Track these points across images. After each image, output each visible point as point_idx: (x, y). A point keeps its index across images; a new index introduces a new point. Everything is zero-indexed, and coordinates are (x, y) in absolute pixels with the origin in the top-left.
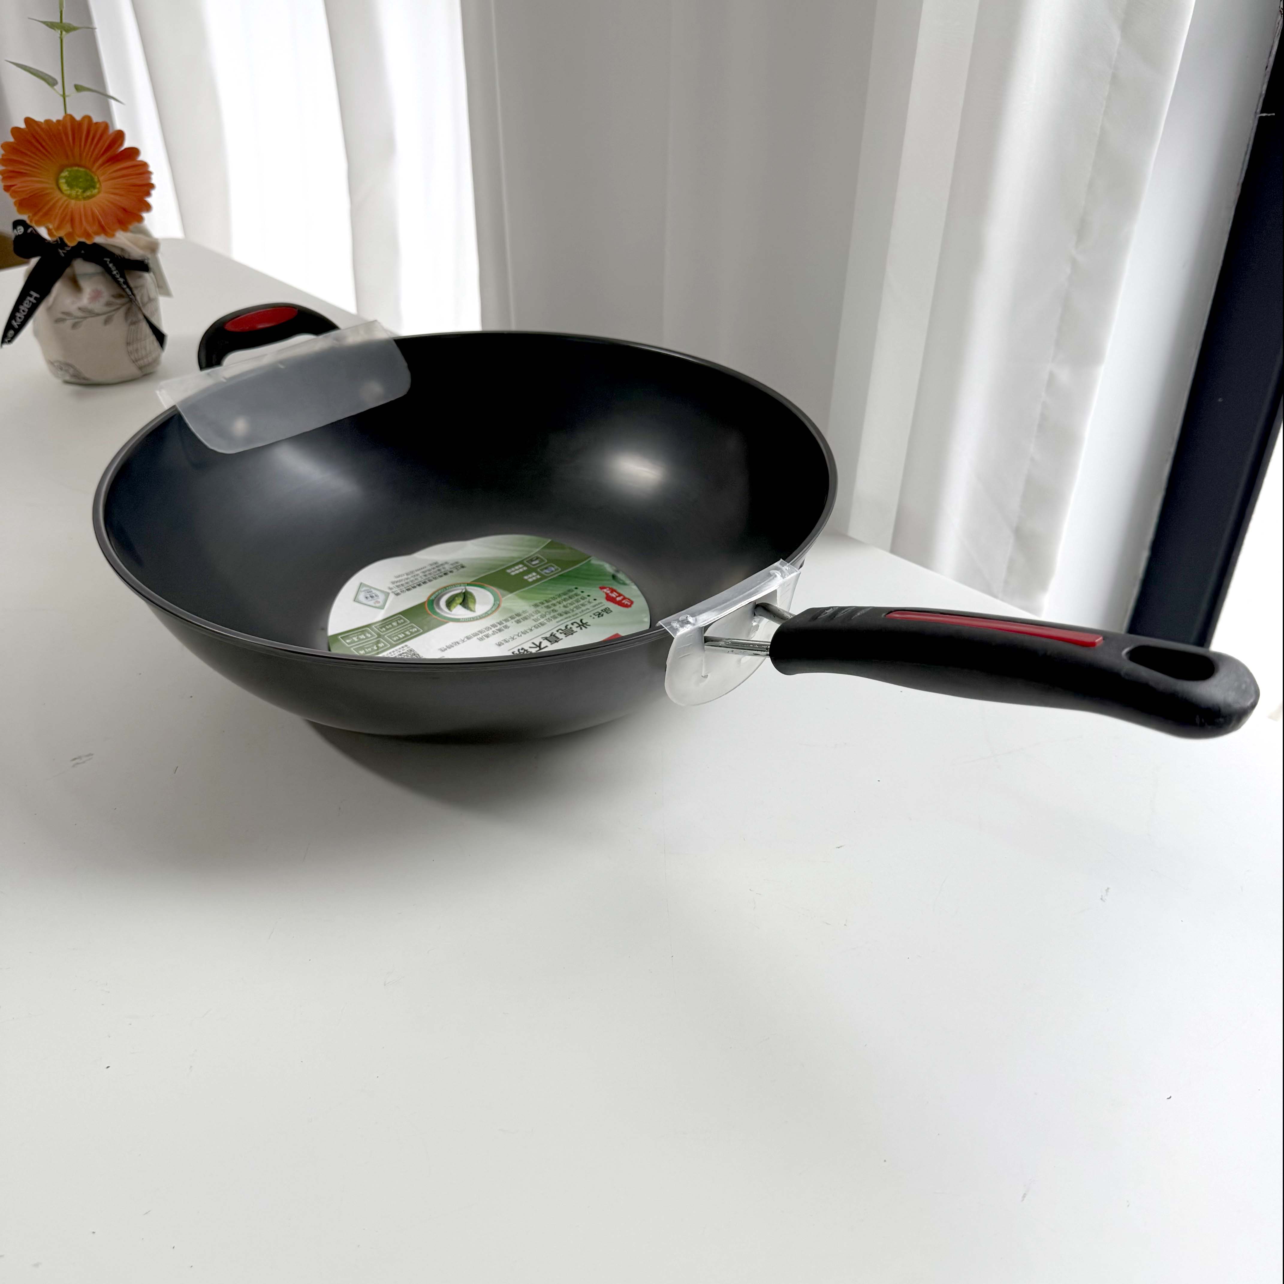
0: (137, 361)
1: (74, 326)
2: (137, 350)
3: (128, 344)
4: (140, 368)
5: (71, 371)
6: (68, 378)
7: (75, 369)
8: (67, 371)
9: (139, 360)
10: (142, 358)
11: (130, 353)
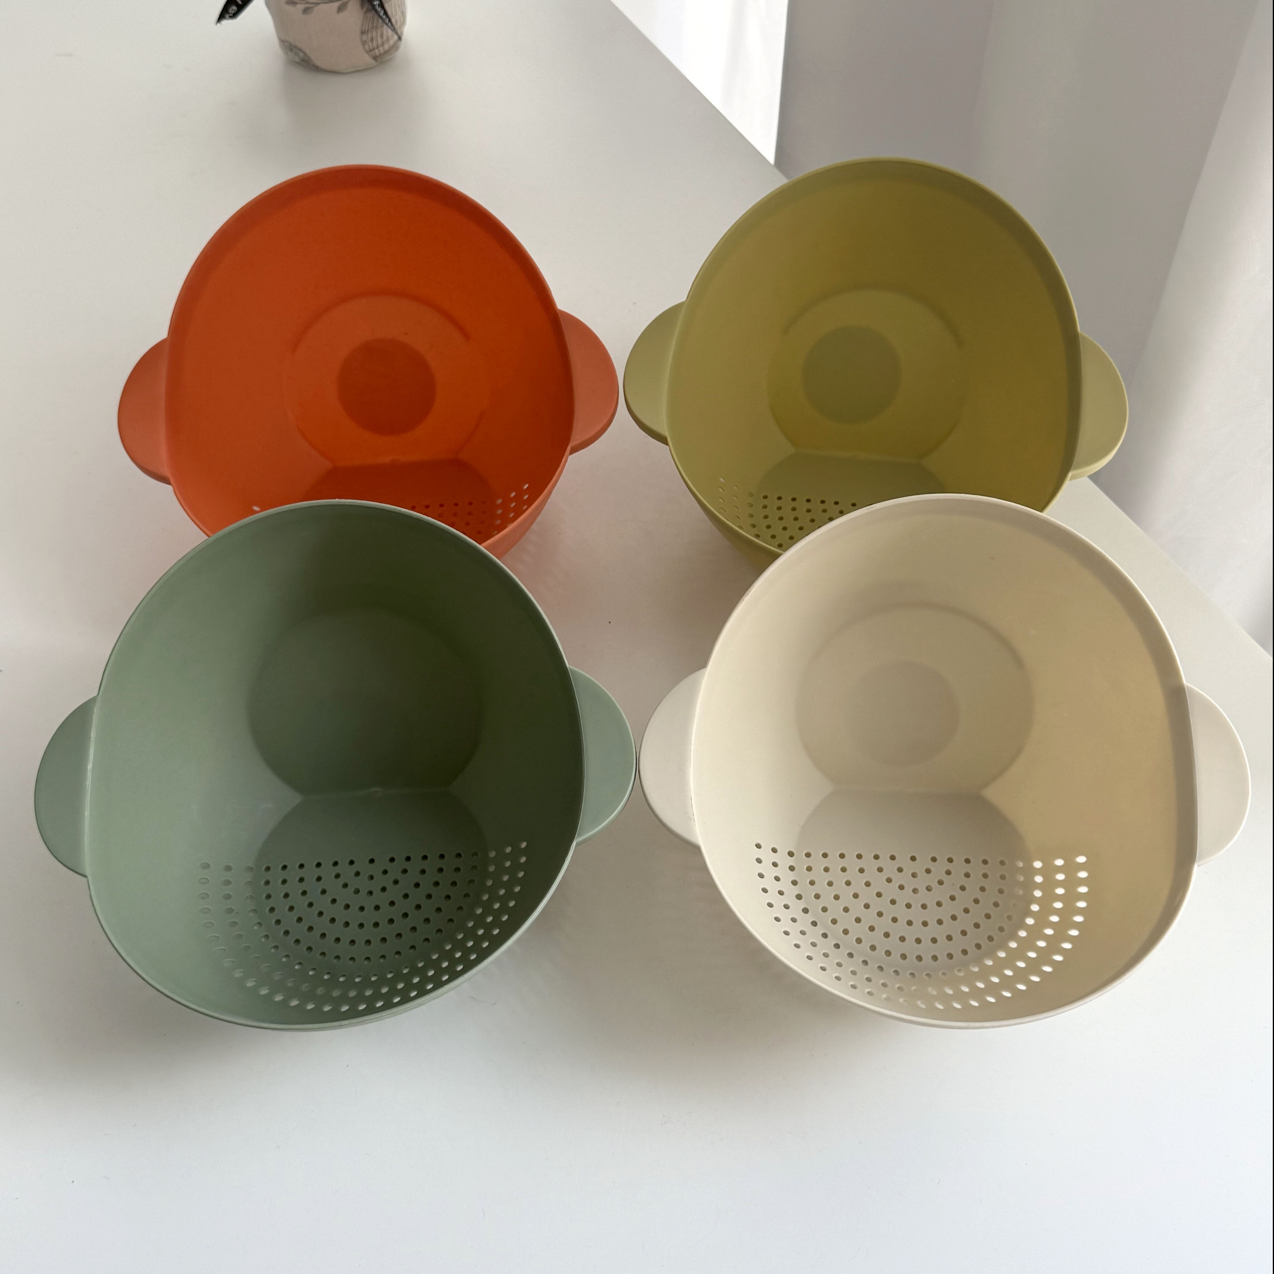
0: (371, 51)
1: (306, 11)
2: (372, 39)
3: (363, 33)
4: (375, 58)
5: (301, 55)
6: (297, 60)
7: (305, 54)
8: (296, 54)
9: (374, 49)
10: (378, 47)
11: (364, 43)
